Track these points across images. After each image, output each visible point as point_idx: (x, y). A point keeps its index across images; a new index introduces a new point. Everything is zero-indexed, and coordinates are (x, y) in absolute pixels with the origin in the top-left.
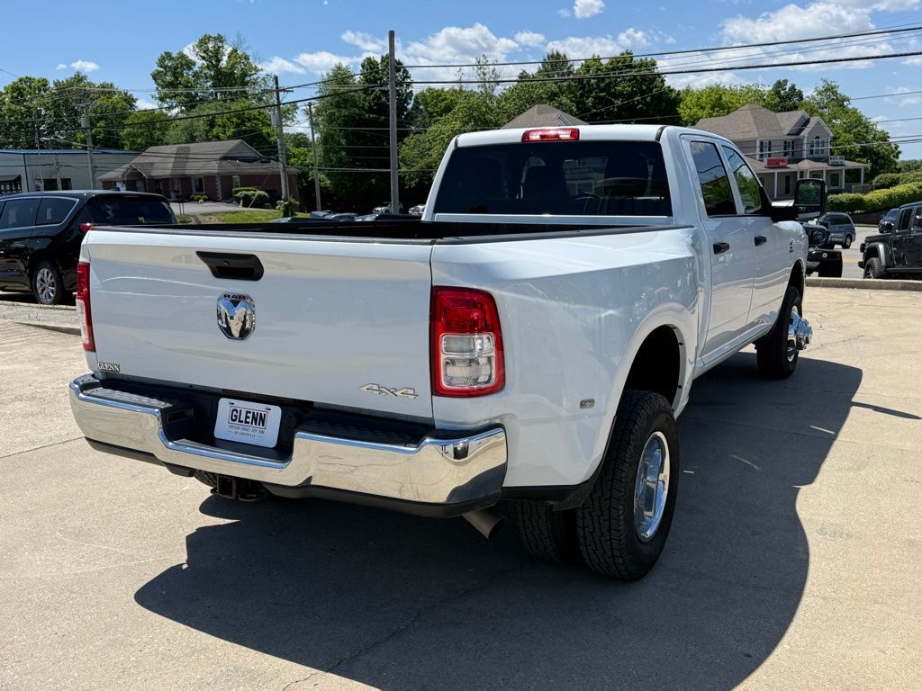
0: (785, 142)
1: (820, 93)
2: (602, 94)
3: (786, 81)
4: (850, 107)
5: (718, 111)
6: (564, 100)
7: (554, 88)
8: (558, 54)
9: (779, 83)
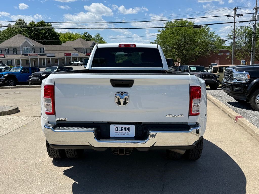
0: (90, 49)
1: (96, 36)
2: (36, 33)
3: (87, 33)
4: (104, 40)
5: (70, 40)
6: (25, 33)
7: (21, 30)
8: (21, 20)
9: (85, 33)
